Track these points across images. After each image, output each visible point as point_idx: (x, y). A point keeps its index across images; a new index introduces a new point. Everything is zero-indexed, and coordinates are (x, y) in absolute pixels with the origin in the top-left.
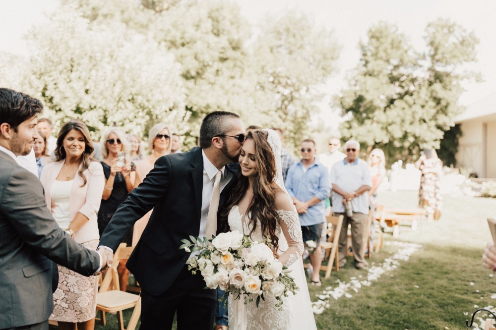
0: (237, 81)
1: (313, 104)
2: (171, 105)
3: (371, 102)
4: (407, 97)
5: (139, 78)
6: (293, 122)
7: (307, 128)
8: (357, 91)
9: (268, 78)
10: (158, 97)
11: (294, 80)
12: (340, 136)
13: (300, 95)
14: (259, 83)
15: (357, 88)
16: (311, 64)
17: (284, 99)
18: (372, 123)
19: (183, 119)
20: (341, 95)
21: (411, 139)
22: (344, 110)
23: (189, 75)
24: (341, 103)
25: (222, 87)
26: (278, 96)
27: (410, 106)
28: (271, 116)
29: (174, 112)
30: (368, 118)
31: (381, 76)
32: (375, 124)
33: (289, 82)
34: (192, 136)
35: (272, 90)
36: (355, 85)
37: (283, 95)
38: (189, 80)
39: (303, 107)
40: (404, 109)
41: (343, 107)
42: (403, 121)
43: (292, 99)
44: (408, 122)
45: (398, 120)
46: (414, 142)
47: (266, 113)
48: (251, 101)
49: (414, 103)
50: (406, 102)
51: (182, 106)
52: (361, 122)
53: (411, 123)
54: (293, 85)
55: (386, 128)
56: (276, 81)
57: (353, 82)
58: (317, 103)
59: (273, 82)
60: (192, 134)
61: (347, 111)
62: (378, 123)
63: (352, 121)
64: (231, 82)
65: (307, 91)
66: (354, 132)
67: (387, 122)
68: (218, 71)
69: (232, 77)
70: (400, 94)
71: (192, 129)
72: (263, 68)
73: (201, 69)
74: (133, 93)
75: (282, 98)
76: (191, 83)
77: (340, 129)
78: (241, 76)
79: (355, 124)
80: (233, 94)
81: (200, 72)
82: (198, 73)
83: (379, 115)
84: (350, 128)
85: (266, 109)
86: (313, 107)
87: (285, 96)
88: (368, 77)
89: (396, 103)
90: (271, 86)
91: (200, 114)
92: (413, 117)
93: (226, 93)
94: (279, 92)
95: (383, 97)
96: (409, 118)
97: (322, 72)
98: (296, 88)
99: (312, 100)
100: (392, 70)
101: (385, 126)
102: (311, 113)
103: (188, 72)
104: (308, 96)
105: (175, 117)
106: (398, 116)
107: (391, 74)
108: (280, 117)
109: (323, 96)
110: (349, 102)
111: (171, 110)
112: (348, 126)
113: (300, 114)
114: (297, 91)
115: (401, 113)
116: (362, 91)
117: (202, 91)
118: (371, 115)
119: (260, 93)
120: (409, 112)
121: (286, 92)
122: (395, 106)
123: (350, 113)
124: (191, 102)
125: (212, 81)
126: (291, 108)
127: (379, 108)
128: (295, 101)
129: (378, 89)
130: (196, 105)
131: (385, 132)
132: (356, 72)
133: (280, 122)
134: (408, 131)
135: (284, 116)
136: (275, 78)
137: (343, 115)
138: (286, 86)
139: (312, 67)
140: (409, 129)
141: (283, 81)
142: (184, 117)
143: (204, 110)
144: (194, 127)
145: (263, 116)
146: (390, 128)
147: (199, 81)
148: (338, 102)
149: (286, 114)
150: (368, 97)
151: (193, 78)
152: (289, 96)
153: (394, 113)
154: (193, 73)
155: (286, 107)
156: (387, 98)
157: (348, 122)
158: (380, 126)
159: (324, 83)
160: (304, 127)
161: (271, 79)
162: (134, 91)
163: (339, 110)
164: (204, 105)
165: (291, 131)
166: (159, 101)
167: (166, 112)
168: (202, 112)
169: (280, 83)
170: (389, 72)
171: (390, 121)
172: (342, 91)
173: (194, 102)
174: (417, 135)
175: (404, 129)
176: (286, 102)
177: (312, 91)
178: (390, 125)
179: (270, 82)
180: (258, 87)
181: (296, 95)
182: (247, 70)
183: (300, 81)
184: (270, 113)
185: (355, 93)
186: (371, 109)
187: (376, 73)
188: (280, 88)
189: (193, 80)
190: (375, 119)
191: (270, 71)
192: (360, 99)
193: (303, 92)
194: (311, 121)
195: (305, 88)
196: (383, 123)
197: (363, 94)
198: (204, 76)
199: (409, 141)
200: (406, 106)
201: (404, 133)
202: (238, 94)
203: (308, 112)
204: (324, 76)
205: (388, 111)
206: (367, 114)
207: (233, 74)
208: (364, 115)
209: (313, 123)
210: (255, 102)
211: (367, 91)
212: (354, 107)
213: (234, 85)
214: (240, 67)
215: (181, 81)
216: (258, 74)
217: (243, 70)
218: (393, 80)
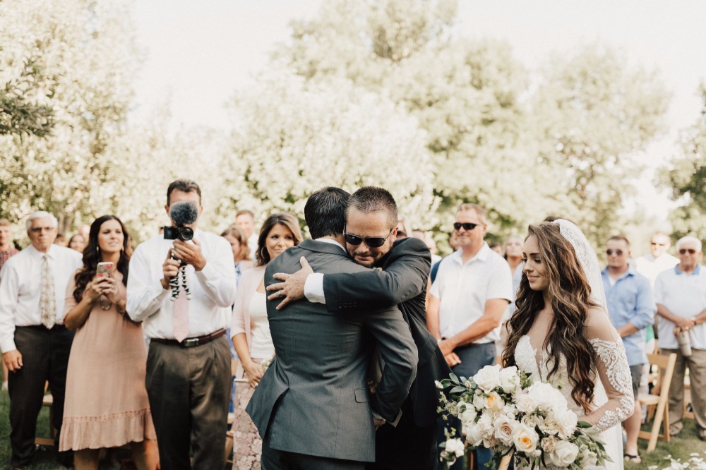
0: (508, 151)
1: (625, 181)
2: (413, 189)
5: (369, 152)
6: (594, 209)
7: (617, 219)
8: (697, 160)
9: (555, 145)
10: (395, 177)
11: (596, 148)
12: (670, 231)
13: (605, 170)
14: (541, 154)
15: (698, 156)
16: (621, 122)
17: (581, 175)
19: (430, 208)
20: (671, 168)
22: (677, 191)
23: (437, 146)
24: (672, 180)
25: (486, 161)
26: (570, 172)
28: (561, 201)
29: (418, 198)
33: (588, 150)
34: (442, 232)
35: (562, 164)
36: (695, 152)
37: (578, 170)
38: (438, 153)
39: (610, 187)
41: (675, 186)
43: (592, 176)
47: (553, 197)
48: (530, 180)
51: (429, 189)
54: (594, 155)
56: (568, 150)
57: (692, 147)
58: (633, 182)
59: (563, 152)
60: (442, 228)
61: (682, 191)
63: (690, 206)
64: (500, 153)
65: (617, 162)
66: (693, 223)
68: (479, 139)
69: (501, 147)
71: (443, 222)
72: (547, 131)
73: (456, 137)
74: (362, 173)
75: (577, 175)
76: (441, 157)
77: (671, 220)
78: (514, 145)
79: (695, 211)
80: (502, 170)
81: (454, 140)
82: (451, 143)
84: (688, 217)
85: (552, 192)
86: (625, 187)
87: (582, 171)
90: (559, 158)
91: (454, 201)
93: (493, 169)
94: (571, 166)
97: (641, 133)
98: (599, 158)
99: (624, 176)
102: (623, 196)
103: (437, 141)
104: (619, 171)
105: (419, 205)
108: (574, 202)
109: (641, 169)
110: (685, 177)
111: (412, 195)
112: (684, 214)
113: (605, 198)
114: (600, 163)
117: (457, 167)
119: (543, 168)
121: (584, 165)
123: (687, 198)
124: (441, 184)
125: (472, 153)
126: (591, 189)
128: (597, 178)
130: (448, 188)
132: (696, 131)
133: (574, 209)
135: (580, 201)
136: (565, 145)
137: (675, 198)
138: (583, 156)
139: (623, 127)
141: (578, 149)
142: (431, 205)
143: (460, 194)
144: (446, 218)
145: (548, 202)
147: (453, 153)
148: (667, 178)
149: (583, 198)
151: (443, 149)
152: (588, 172)
154: (444, 143)
155: (583, 188)
157: (684, 208)
159: (644, 150)
160: (612, 216)
161: (560, 147)
162: (362, 170)
163: (668, 191)
164: (460, 187)
165: (591, 224)
166: (396, 184)
167: (406, 198)
168: (457, 198)
169: (573, 152)
172: (672, 162)
173: (446, 183)
176: (583, 181)
177: (625, 163)
179: (557, 152)
180: (540, 159)
181: (599, 169)
182: (522, 136)
183: (605, 149)
184: (559, 197)
185: (695, 165)
188: (574, 160)
189: (443, 153)
191: (558, 136)
192: (702, 173)
193: (609, 164)
194: (622, 207)
195: (612, 159)
198: (459, 147)
202: (509, 170)
203: (618, 195)
204: (642, 139)
207: (502, 142)
209: (627, 209)
210: (536, 182)
212: (693, 184)
213: (503, 158)
214: (512, 132)
215: (427, 155)
216: (540, 141)
217: (516, 136)
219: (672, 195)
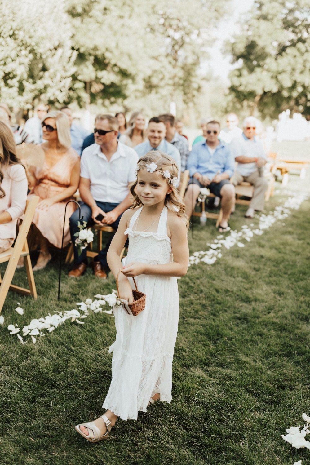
0: (126, 21)
1: (204, 49)
2: (56, 44)
3: (263, 48)
4: (300, 45)
5: (19, 10)
6: (183, 68)
7: (196, 76)
8: (249, 36)
9: (159, 19)
10: (40, 32)
11: (185, 24)
12: (229, 85)
13: (191, 40)
14: (149, 25)
15: (250, 33)
16: (203, 5)
17: (175, 43)
18: (262, 71)
19: (69, 60)
20: (233, 41)
21: (300, 89)
22: (235, 58)
23: (74, 12)
24: (233, 49)
25: (111, 27)
26: (168, 40)
27: (302, 54)
28: (161, 62)
29: (60, 51)
30: (259, 66)
31: (275, 21)
32: (265, 73)
33: (180, 25)
34: (80, 81)
35: (163, 34)
36: (248, 30)
37: (173, 39)
38: (75, 18)
39: (194, 53)
40: (295, 56)
41: (234, 55)
42: (293, 69)
43: (182, 44)
44: (298, 71)
45: (289, 69)
46: (302, 92)
47: (155, 58)
48: (141, 44)
49: (307, 51)
50: (299, 50)
51: (69, 44)
52: (251, 70)
53: (302, 72)
54: (184, 28)
55: (276, 77)
56: (167, 24)
57: (246, 27)
58: (208, 49)
59: (163, 25)
60: (80, 78)
61: (238, 57)
62: (268, 70)
63: (242, 68)
64: (121, 22)
65: (198, 35)
66: (243, 80)
67: (278, 71)
68: (105, 9)
69: (121, 17)
70: (292, 41)
71: (80, 72)
72: (153, 7)
73: (88, 5)
74: (14, 28)
75: (173, 42)
76: (77, 21)
77: (230, 77)
78: (130, 16)
79: (245, 72)
80: (122, 35)
81: (87, 8)
82: (85, 11)
83: (269, 63)
84: (240, 76)
85: (155, 54)
86: (204, 53)
87: (176, 40)
88: (262, 22)
89: (288, 50)
90: (161, 29)
91: (87, 57)
92: (304, 66)
93: (115, 34)
94: (169, 36)
95: (275, 44)
96: (299, 67)
97: (215, 14)
98: (188, 32)
99: (203, 45)
100: (287, 14)
101: (275, 74)
102: (201, 60)
103: (74, 8)
104: (199, 41)
105: (61, 57)
106: (290, 64)
107: (286, 18)
108: (170, 63)
109: (214, 40)
110: (241, 48)
111: (56, 49)
112: (238, 73)
113: (190, 60)
114: (188, 34)
115: (292, 61)
116: (254, 36)
117: (89, 30)
118: (261, 63)
119: (150, 36)
120: (300, 60)
121: (177, 36)
122: (287, 54)
123: (241, 61)
124: (77, 43)
125: (100, 20)
126: (181, 53)
127: (271, 55)
128: (185, 46)
129: (270, 34)
130: (83, 46)
131: (274, 81)
132: (249, 16)
133: (169, 67)
134: (298, 80)
135: (174, 62)
136: (165, 19)
137: (233, 63)
138: (178, 29)
139: (205, 9)
140: (299, 78)
141: (174, 23)
142: (70, 57)
143: (92, 52)
144: (82, 70)
145: (152, 62)
146: (280, 77)
147: (86, 19)
148: (229, 48)
149: (176, 60)
150: (261, 43)
151: (79, 15)
152: (180, 41)
153: (285, 62)
154: (79, 10)
155: (176, 52)
156: (279, 45)
157: (239, 70)
158: (270, 74)
159: (216, 27)
160: (193, 73)
161: (162, 21)
162: (14, 25)
163: (230, 57)
164: (91, 46)
165: (180, 78)
166: (42, 38)
167: (51, 50)
168: (90, 55)
169: (171, 26)
170: (284, 16)
171: (280, 69)
172: (234, 36)
173: (81, 43)
174: (306, 85)
175: (294, 78)
176: (177, 47)
177: (204, 36)
178: (280, 73)
179: (160, 25)
180: (148, 30)
181: (187, 39)
182: (136, 10)
183: (191, 24)
184: (160, 58)
185: (247, 39)
186: (263, 56)
187: (270, 17)
188: (171, 32)
189: (79, 19)
190: (266, 67)
191: (161, 12)
192: (251, 46)
193: (194, 36)
194: (200, 68)
195: (196, 32)
196: (272, 72)
197: (256, 39)
198: (91, 14)
199: (298, 92)
200: (298, 54)
201: (293, 82)
202: (127, 35)
203: (198, 58)
204: (217, 19)
205: (280, 60)
206: (258, 62)
207: (122, 14)
208: (255, 63)
209: (202, 71)
210: (145, 46)
211: (260, 36)
212: (245, 53)
213: (123, 26)
214: (129, 6)
215: (66, 17)
216: (149, 15)
217: (132, 9)
218: (288, 25)
219: (232, 61)
